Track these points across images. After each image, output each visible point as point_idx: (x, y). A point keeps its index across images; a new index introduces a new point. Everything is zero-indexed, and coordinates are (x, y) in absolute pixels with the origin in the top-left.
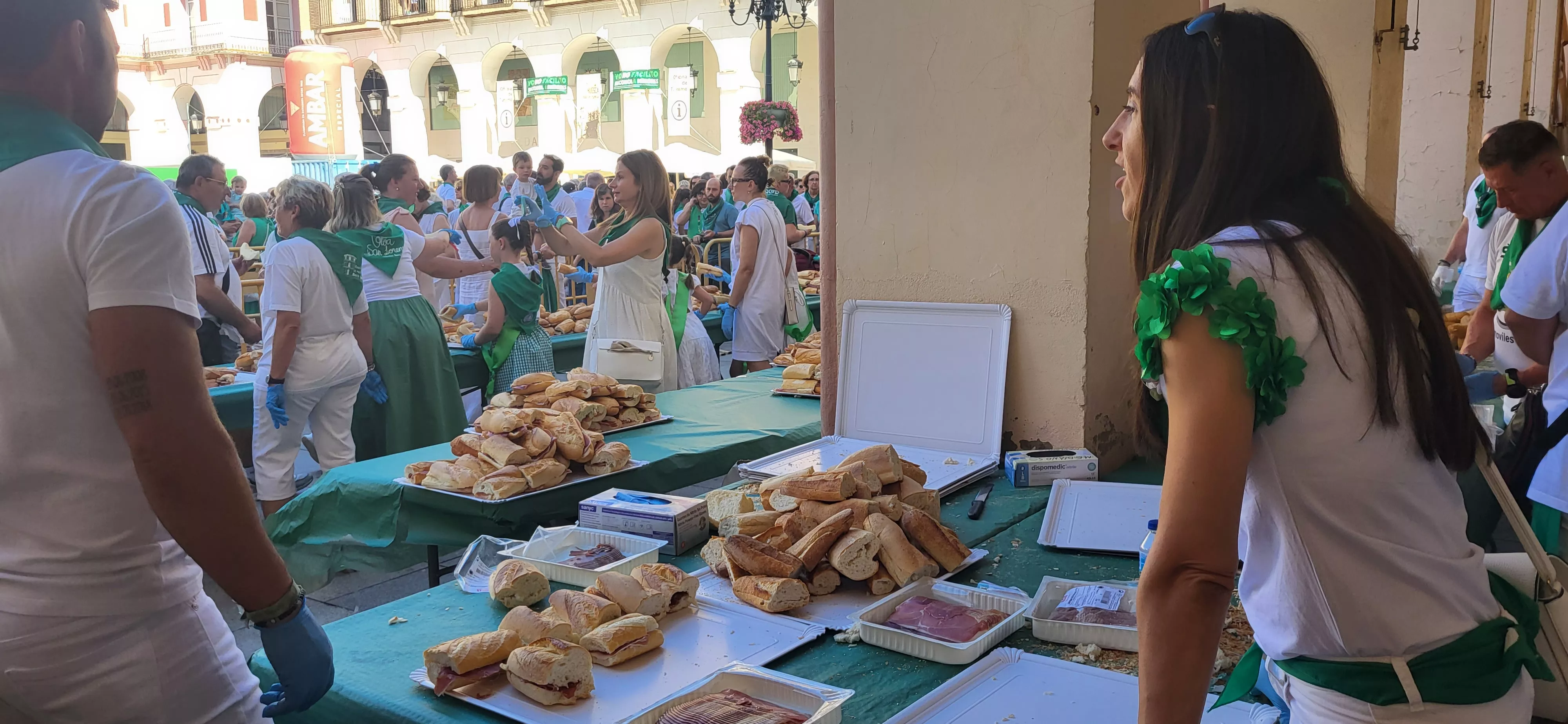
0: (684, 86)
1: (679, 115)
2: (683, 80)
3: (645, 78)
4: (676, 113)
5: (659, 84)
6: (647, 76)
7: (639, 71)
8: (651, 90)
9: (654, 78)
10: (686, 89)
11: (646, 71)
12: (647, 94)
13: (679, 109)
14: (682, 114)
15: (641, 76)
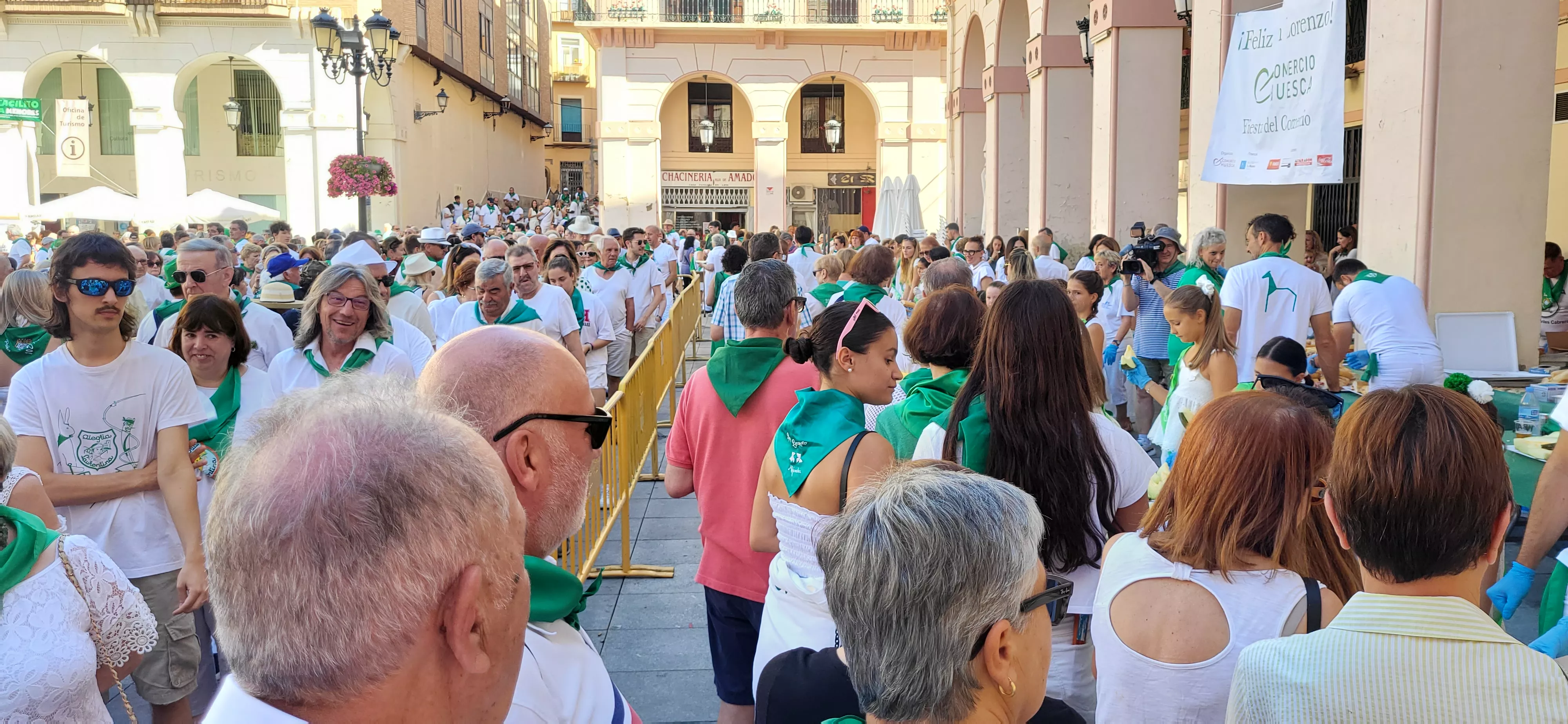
0: (81, 121)
1: (73, 154)
2: (78, 114)
3: (18, 108)
4: (68, 152)
5: (40, 116)
6: (20, 106)
7: (9, 99)
8: (25, 123)
9: (32, 109)
10: (83, 125)
11: (19, 100)
12: (19, 127)
13: (73, 147)
14: (78, 152)
15: (11, 105)
